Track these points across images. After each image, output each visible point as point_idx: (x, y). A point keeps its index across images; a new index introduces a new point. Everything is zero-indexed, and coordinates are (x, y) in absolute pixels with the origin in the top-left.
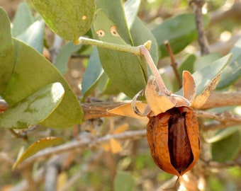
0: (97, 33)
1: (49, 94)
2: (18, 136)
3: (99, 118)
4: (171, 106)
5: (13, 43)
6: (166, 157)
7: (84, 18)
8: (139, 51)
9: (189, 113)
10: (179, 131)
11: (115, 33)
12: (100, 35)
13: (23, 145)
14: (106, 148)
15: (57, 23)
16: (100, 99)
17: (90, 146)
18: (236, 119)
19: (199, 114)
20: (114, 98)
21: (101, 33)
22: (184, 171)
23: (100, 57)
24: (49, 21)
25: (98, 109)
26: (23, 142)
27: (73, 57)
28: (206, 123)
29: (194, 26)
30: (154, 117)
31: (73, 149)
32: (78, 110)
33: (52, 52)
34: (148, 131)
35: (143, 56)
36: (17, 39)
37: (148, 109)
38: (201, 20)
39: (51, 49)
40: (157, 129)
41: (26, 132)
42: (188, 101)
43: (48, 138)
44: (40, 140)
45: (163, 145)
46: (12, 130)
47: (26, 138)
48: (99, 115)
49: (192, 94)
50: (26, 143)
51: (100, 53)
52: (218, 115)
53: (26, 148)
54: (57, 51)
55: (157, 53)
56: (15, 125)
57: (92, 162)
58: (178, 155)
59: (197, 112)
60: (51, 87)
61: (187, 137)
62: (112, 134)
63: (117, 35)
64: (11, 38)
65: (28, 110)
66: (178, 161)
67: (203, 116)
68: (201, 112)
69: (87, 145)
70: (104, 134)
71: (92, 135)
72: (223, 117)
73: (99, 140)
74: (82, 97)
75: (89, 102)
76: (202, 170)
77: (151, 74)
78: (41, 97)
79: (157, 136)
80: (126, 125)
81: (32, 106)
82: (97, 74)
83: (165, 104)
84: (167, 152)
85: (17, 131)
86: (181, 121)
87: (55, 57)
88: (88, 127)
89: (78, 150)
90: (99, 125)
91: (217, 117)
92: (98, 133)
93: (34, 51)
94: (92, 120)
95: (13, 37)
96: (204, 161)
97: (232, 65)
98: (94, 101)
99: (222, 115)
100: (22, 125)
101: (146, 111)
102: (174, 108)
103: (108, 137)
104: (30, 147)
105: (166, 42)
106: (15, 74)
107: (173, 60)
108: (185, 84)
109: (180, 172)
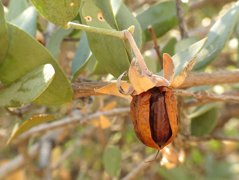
0: (85, 18)
1: (41, 75)
2: (13, 113)
3: (89, 96)
4: (152, 85)
5: (7, 27)
6: (147, 133)
7: (72, 4)
8: (123, 35)
9: (168, 92)
10: (159, 109)
11: (101, 18)
12: (87, 20)
13: (18, 122)
14: (96, 124)
15: (47, 8)
16: (90, 79)
17: (82, 122)
18: (211, 97)
19: (179, 92)
20: (103, 78)
21: (89, 19)
22: (164, 146)
23: (88, 40)
24: (39, 7)
25: (87, 88)
26: (17, 119)
27: (65, 40)
28: (186, 101)
29: (175, 13)
30: (137, 96)
31: (66, 125)
32: (68, 89)
33: (45, 35)
34: (132, 108)
35: (127, 39)
36: (11, 23)
37: (131, 88)
38: (181, 7)
39: (45, 32)
40: (139, 107)
41: (20, 110)
42: (167, 81)
43: (40, 115)
44: (33, 117)
45: (144, 122)
46: (6, 108)
47: (20, 115)
48: (88, 94)
49: (172, 75)
50: (20, 120)
51: (88, 37)
52: (196, 93)
53: (20, 124)
54: (50, 34)
55: (141, 37)
56: (9, 104)
57: (85, 137)
58: (158, 130)
59: (177, 91)
60: (43, 68)
61: (166, 114)
62: (101, 111)
63: (103, 20)
64: (5, 22)
65: (21, 90)
66: (158, 136)
67: (182, 95)
68: (180, 91)
69: (78, 121)
70: (94, 111)
71: (83, 111)
72: (200, 96)
73: (90, 117)
74: (72, 77)
75: (79, 82)
76: (182, 144)
77: (135, 56)
78: (33, 78)
79: (140, 113)
80: (114, 103)
81: (25, 86)
82: (86, 56)
83: (147, 84)
84: (148, 128)
85: (11, 109)
86: (161, 99)
87: (48, 40)
88: (79, 105)
89: (71, 126)
90: (89, 103)
91: (195, 95)
92: (89, 110)
93: (28, 35)
94: (83, 99)
95: (6, 22)
96: (184, 135)
97: (208, 48)
98: (84, 80)
99: (199, 94)
100: (16, 104)
101: (129, 91)
102: (155, 87)
103: (98, 114)
104: (24, 124)
105: (150, 27)
106: (9, 56)
107: (156, 43)
108: (165, 66)
109: (160, 146)
